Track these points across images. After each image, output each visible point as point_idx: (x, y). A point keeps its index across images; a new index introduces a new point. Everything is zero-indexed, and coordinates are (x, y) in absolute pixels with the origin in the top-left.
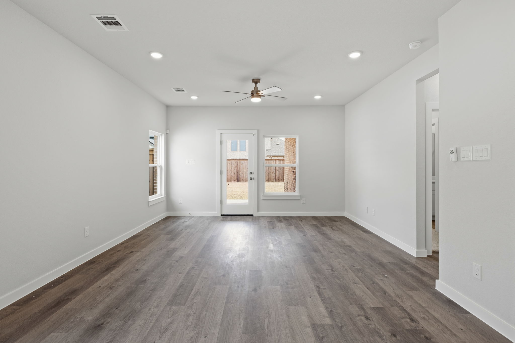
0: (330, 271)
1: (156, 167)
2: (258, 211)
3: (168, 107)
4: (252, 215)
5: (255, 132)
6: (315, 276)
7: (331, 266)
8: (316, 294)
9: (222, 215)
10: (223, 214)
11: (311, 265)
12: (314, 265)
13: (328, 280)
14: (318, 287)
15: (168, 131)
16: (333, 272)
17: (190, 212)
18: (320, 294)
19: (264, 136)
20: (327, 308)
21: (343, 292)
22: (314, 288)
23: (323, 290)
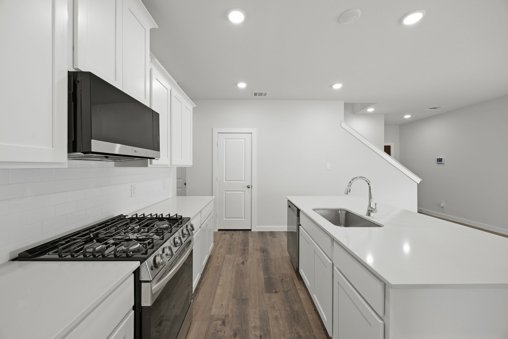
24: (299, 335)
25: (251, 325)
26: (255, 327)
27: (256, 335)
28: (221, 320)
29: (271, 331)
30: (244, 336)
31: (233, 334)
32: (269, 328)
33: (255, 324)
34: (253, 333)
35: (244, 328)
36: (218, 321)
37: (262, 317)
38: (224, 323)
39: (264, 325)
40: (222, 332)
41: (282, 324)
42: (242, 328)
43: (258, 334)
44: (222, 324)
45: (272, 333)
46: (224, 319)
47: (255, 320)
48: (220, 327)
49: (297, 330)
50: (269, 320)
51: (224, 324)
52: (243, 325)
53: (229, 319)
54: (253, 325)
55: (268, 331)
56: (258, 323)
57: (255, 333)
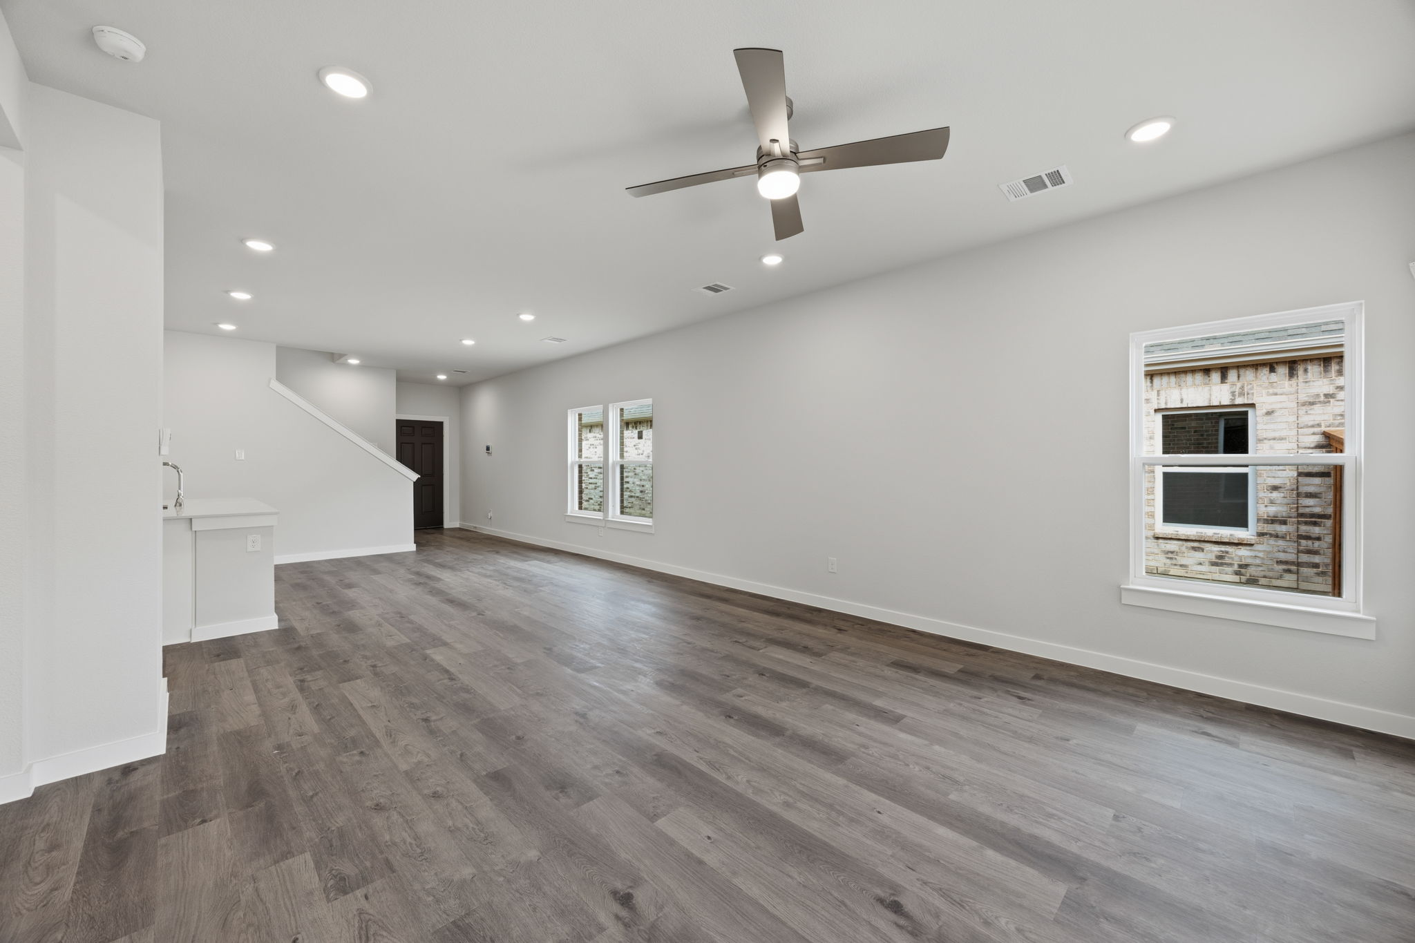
0: (434, 718)
6: (466, 696)
7: (432, 732)
8: (452, 670)
11: (485, 717)
12: (479, 720)
13: (436, 695)
14: (452, 679)
16: (425, 717)
18: (447, 671)
20: (432, 660)
21: (405, 684)
22: (460, 676)
23: (442, 677)
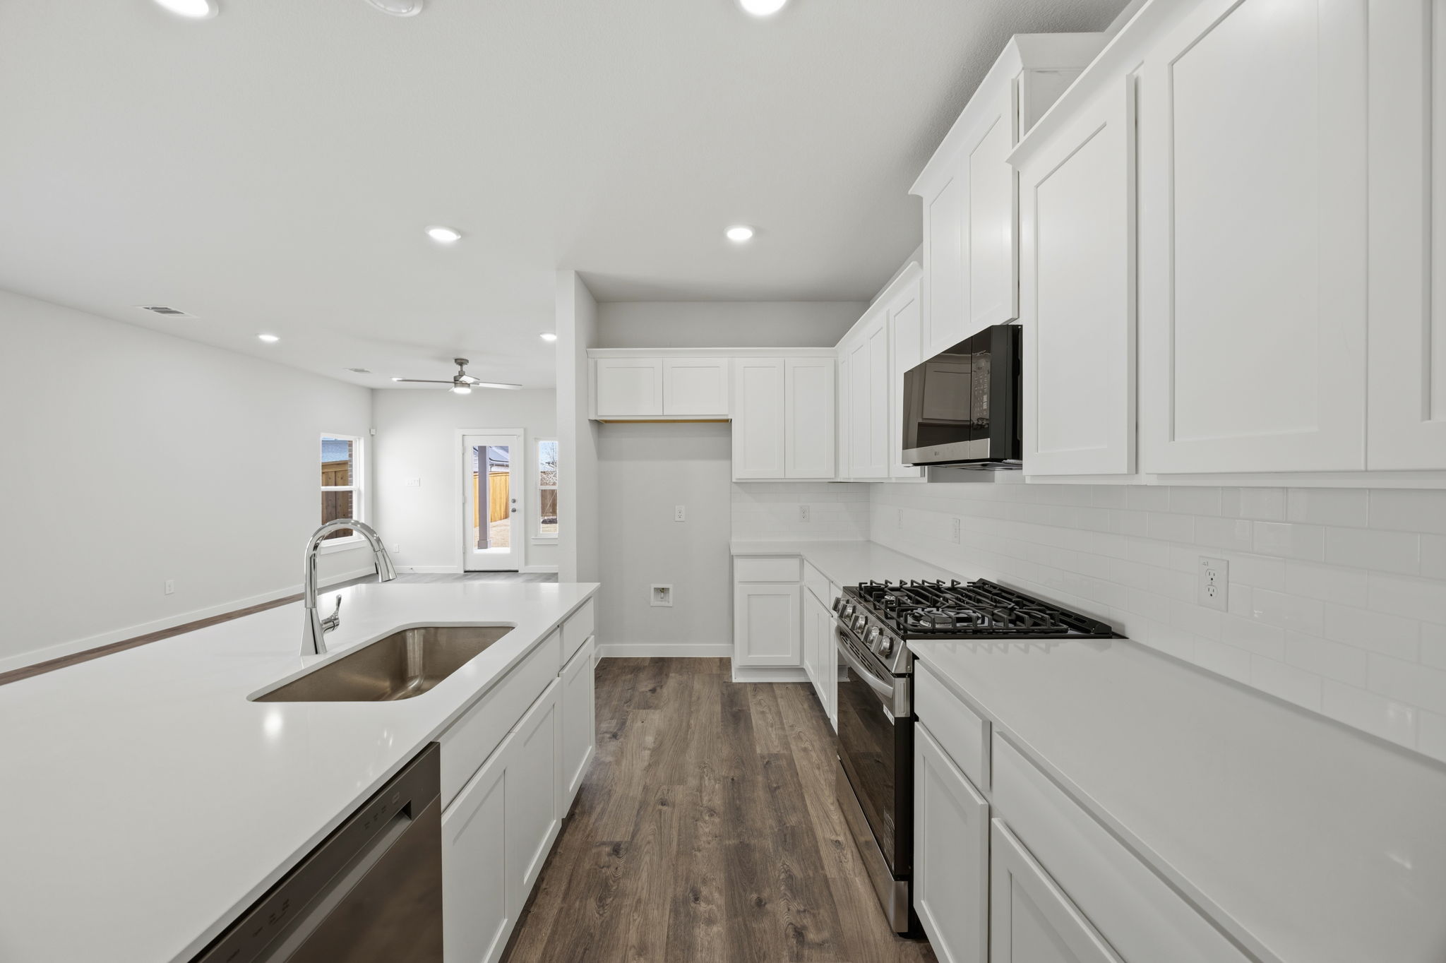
1: (351, 492)
2: (526, 563)
3: (373, 392)
4: (517, 571)
5: (521, 431)
9: (465, 572)
10: (467, 569)
15: (373, 432)
17: (411, 567)
19: (535, 439)
24: (601, 902)
25: (720, 929)
26: (710, 921)
27: (708, 902)
28: (809, 944)
29: (668, 913)
30: (737, 902)
31: (766, 906)
32: (671, 921)
33: (709, 930)
34: (714, 908)
35: (740, 919)
36: (817, 940)
37: (686, 951)
38: (799, 933)
39: (683, 928)
40: (795, 911)
41: (631, 932)
42: (744, 920)
43: (703, 904)
44: (803, 932)
45: (668, 907)
46: (803, 947)
47: (707, 943)
48: (805, 921)
49: (599, 913)
50: (667, 944)
51: (796, 931)
52: (743, 927)
53: (788, 946)
54: (715, 929)
55: (675, 911)
56: (701, 932)
57: (710, 906)
